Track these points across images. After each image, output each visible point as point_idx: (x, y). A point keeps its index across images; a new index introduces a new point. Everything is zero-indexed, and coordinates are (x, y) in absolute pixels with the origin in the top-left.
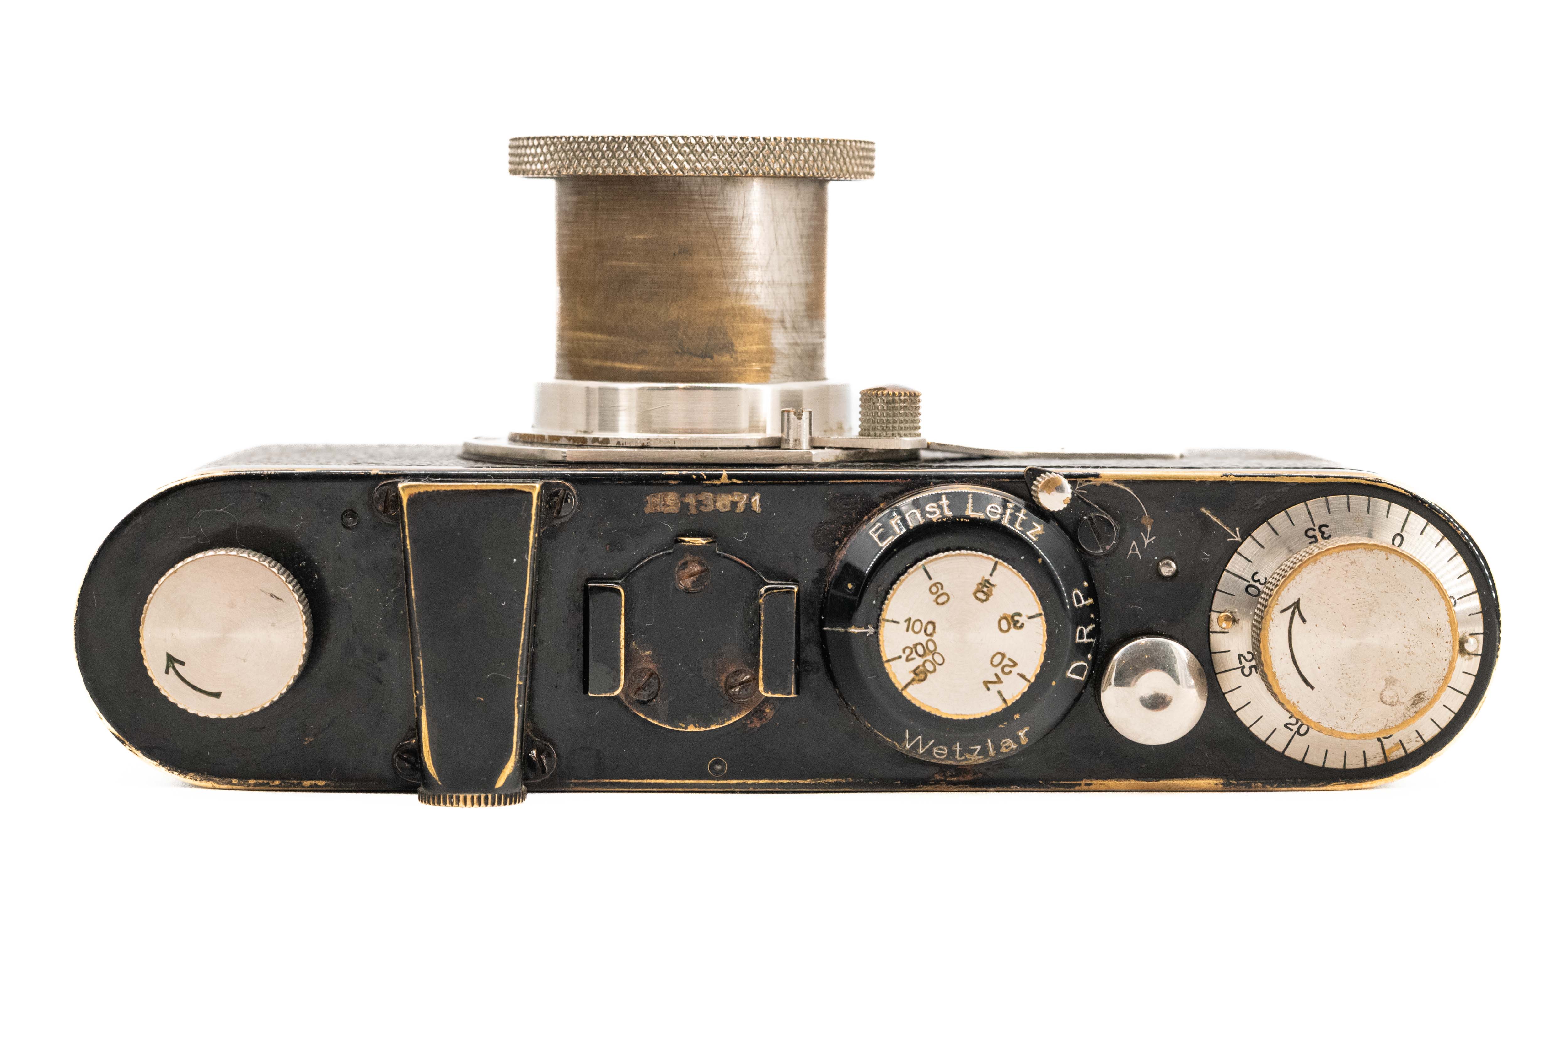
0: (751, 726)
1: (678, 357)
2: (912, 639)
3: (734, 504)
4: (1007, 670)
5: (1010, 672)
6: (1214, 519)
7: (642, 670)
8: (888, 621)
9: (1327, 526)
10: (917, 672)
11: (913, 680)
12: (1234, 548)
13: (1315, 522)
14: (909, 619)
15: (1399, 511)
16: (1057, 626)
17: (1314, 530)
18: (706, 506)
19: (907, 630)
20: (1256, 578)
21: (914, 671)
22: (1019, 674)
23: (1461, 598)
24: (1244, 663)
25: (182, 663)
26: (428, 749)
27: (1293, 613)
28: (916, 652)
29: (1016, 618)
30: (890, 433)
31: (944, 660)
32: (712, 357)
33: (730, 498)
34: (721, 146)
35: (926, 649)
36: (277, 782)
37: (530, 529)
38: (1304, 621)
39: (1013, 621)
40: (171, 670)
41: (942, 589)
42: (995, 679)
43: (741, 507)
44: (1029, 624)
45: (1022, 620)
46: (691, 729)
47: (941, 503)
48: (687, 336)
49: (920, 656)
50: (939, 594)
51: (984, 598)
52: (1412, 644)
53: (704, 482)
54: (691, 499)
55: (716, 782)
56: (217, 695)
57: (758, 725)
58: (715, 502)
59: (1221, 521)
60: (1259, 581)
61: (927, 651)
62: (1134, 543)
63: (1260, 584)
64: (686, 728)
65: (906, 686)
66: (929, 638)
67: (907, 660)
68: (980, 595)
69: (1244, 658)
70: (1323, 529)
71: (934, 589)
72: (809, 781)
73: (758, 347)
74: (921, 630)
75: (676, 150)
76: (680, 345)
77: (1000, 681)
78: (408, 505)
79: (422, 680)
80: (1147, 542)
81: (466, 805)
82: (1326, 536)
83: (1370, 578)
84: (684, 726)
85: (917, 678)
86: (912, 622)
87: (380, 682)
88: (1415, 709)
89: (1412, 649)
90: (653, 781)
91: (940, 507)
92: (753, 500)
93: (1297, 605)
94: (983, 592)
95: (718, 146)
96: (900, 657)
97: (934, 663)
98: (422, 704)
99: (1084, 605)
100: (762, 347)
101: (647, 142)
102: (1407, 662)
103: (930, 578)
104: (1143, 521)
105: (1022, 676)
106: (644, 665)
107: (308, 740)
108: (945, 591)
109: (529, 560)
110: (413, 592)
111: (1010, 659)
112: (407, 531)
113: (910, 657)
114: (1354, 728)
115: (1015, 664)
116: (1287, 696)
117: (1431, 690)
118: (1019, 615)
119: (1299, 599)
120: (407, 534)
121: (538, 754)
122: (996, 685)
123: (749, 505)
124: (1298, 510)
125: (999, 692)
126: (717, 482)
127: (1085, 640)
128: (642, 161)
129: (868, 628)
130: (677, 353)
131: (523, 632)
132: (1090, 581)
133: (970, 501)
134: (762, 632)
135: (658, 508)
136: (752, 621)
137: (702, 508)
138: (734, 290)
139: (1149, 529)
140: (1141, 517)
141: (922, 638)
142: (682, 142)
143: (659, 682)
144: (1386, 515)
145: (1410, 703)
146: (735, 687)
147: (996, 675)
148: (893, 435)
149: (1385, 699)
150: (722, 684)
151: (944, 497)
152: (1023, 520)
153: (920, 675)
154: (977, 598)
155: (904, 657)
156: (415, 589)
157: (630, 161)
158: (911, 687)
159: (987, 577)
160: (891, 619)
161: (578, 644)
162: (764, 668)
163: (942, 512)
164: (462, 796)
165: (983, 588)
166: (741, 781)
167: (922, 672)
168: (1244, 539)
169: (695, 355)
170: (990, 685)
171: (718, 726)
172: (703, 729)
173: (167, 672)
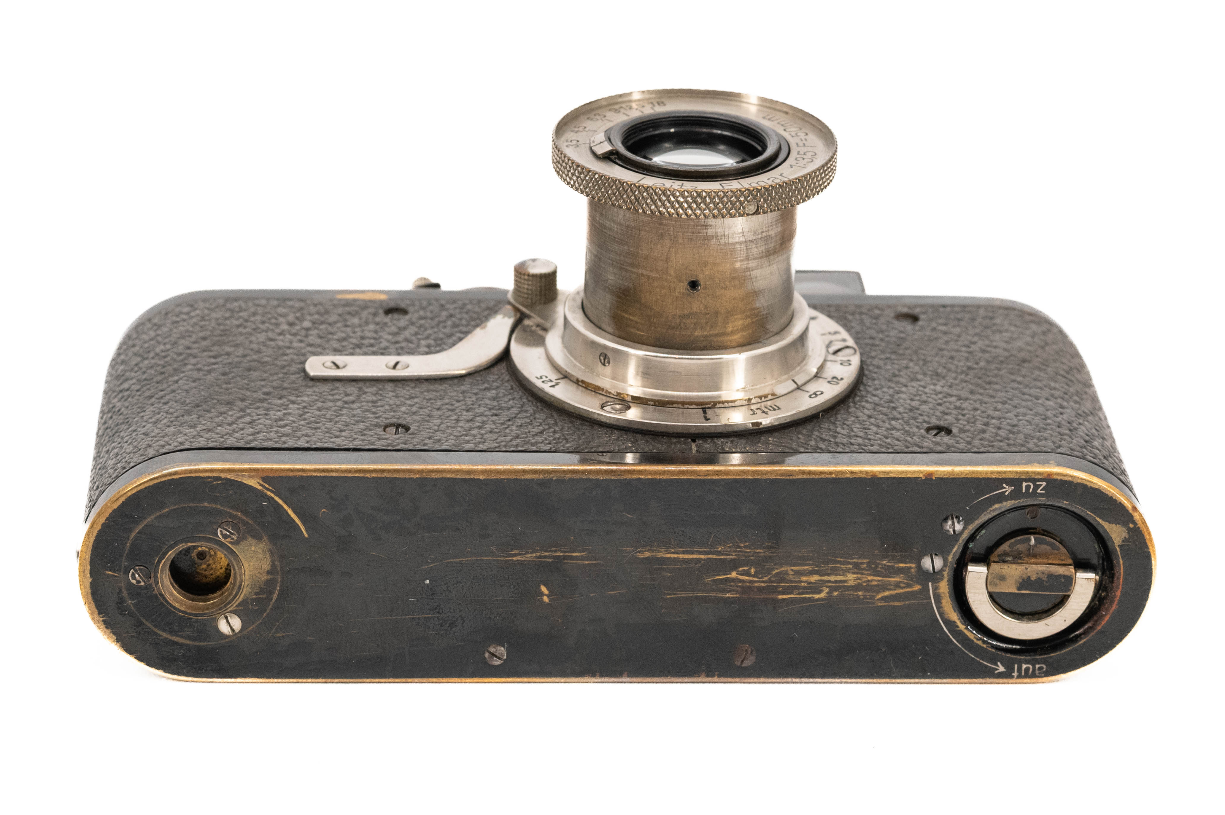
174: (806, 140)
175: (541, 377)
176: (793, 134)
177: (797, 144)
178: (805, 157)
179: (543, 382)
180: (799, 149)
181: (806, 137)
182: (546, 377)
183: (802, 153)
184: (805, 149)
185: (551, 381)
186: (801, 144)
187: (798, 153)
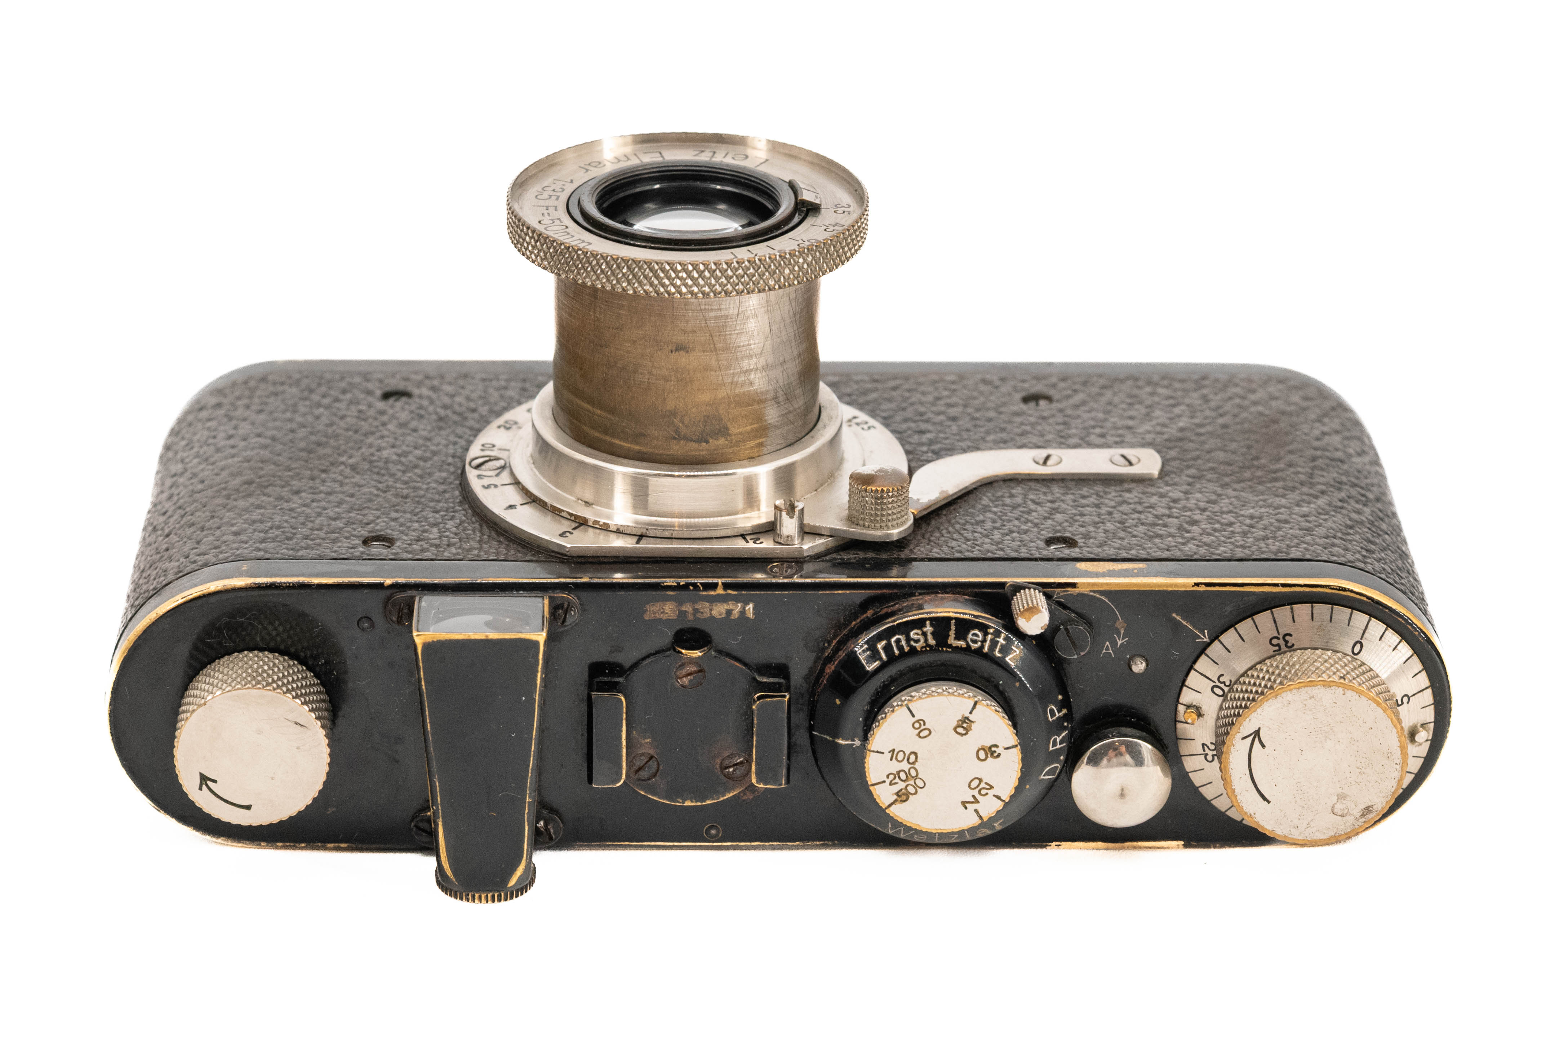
0: (744, 798)
1: (675, 442)
2: (895, 767)
3: (729, 612)
4: (983, 792)
5: (987, 794)
6: (1185, 623)
7: (643, 754)
8: (873, 751)
9: (1290, 635)
10: (900, 794)
11: (896, 801)
12: (1203, 650)
13: (1280, 631)
14: (893, 751)
15: (1360, 618)
16: (1032, 740)
17: (1278, 638)
18: (702, 613)
19: (891, 759)
20: (1222, 679)
21: (897, 794)
22: (994, 796)
23: (1414, 695)
24: (1207, 751)
25: (215, 781)
26: (445, 855)
27: (1253, 740)
28: (899, 778)
29: (993, 749)
30: (878, 525)
31: (925, 784)
32: (707, 442)
33: (726, 607)
34: (718, 271)
35: (908, 774)
36: (303, 845)
37: (537, 672)
38: (1263, 746)
39: (991, 752)
40: (204, 786)
41: (924, 725)
42: (972, 800)
43: (736, 614)
44: (1004, 754)
45: (998, 750)
46: (688, 803)
47: (925, 629)
48: (683, 423)
49: (902, 781)
50: (921, 728)
51: (964, 732)
52: (1364, 766)
53: (701, 593)
54: (688, 608)
55: (711, 844)
56: (248, 807)
57: (751, 797)
58: (711, 610)
59: (1191, 624)
60: (1224, 683)
61: (909, 777)
62: (1108, 643)
63: (1225, 685)
64: (684, 803)
65: (890, 806)
66: (912, 766)
67: (891, 784)
68: (960, 730)
69: (1208, 747)
70: (1287, 638)
71: (917, 725)
72: (797, 843)
73: (752, 426)
74: (904, 758)
75: (673, 275)
76: (677, 432)
77: (977, 801)
78: (423, 651)
79: (439, 798)
80: (1120, 642)
81: (481, 902)
82: (1289, 645)
83: (1327, 711)
84: (681, 801)
85: (899, 799)
86: (895, 753)
87: (397, 762)
88: (1364, 820)
89: (1363, 770)
90: (653, 843)
91: (924, 634)
92: (747, 608)
93: (1257, 733)
94: (963, 727)
95: (715, 271)
96: (884, 782)
97: (916, 787)
98: (439, 818)
99: (1059, 717)
100: (755, 426)
101: (645, 267)
102: (1358, 781)
103: (913, 716)
104: (1117, 625)
105: (998, 797)
106: (644, 751)
107: (331, 810)
108: (926, 726)
109: (537, 698)
110: (429, 725)
111: (986, 783)
112: (422, 673)
113: (893, 782)
114: (1306, 835)
115: (991, 787)
116: (1244, 808)
117: (1379, 804)
118: (996, 746)
119: (1259, 728)
120: (422, 676)
121: (546, 824)
122: (973, 805)
123: (743, 612)
124: (1264, 618)
125: (976, 811)
126: (712, 593)
127: (1058, 746)
128: (640, 283)
129: (855, 741)
130: (675, 438)
131: (532, 759)
132: (1064, 692)
133: (953, 627)
134: (755, 734)
135: (657, 615)
136: (746, 714)
137: (698, 615)
138: (730, 380)
139: (1122, 632)
140: (1115, 622)
141: (905, 766)
142: (679, 268)
143: (658, 764)
144: (1347, 622)
145: (1359, 814)
146: (730, 767)
147: (974, 796)
148: (881, 526)
149: (1336, 811)
150: (718, 766)
151: (928, 623)
152: (1002, 645)
153: (902, 797)
154: (957, 732)
155: (888, 781)
156: (430, 722)
157: (629, 282)
158: (893, 806)
159: (967, 714)
160: (876, 750)
161: (582, 730)
162: (757, 764)
163: (926, 640)
164: (477, 895)
165: (962, 724)
166: (734, 844)
167: (904, 794)
168: (1212, 642)
169: (692, 440)
170: (967, 805)
171: (713, 801)
172: (699, 804)
173: (200, 789)
174: (543, 215)
175: (869, 428)
176: (557, 222)
177: (556, 210)
178: (552, 193)
179: (866, 423)
180: (556, 203)
181: (541, 218)
182: (863, 429)
183: (554, 198)
184: (547, 203)
185: (858, 424)
186: (551, 210)
187: (558, 198)
